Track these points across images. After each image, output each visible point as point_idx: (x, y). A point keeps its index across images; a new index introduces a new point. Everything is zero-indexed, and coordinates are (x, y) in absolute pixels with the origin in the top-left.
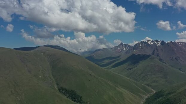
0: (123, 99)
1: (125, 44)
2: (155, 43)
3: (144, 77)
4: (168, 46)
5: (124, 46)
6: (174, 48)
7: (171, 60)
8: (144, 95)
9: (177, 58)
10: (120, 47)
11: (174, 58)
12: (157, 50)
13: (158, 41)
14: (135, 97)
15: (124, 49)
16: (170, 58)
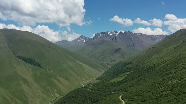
0: (83, 70)
1: (85, 37)
2: (114, 33)
3: (103, 58)
4: (126, 34)
5: (84, 38)
6: (131, 37)
7: (128, 46)
8: (103, 70)
9: (133, 45)
10: (80, 40)
11: (131, 45)
12: (116, 38)
13: (116, 32)
14: (94, 70)
15: (84, 42)
16: (128, 44)
